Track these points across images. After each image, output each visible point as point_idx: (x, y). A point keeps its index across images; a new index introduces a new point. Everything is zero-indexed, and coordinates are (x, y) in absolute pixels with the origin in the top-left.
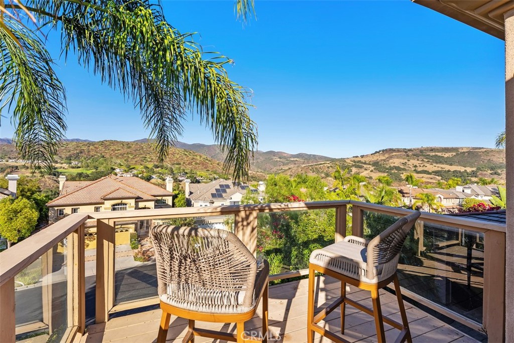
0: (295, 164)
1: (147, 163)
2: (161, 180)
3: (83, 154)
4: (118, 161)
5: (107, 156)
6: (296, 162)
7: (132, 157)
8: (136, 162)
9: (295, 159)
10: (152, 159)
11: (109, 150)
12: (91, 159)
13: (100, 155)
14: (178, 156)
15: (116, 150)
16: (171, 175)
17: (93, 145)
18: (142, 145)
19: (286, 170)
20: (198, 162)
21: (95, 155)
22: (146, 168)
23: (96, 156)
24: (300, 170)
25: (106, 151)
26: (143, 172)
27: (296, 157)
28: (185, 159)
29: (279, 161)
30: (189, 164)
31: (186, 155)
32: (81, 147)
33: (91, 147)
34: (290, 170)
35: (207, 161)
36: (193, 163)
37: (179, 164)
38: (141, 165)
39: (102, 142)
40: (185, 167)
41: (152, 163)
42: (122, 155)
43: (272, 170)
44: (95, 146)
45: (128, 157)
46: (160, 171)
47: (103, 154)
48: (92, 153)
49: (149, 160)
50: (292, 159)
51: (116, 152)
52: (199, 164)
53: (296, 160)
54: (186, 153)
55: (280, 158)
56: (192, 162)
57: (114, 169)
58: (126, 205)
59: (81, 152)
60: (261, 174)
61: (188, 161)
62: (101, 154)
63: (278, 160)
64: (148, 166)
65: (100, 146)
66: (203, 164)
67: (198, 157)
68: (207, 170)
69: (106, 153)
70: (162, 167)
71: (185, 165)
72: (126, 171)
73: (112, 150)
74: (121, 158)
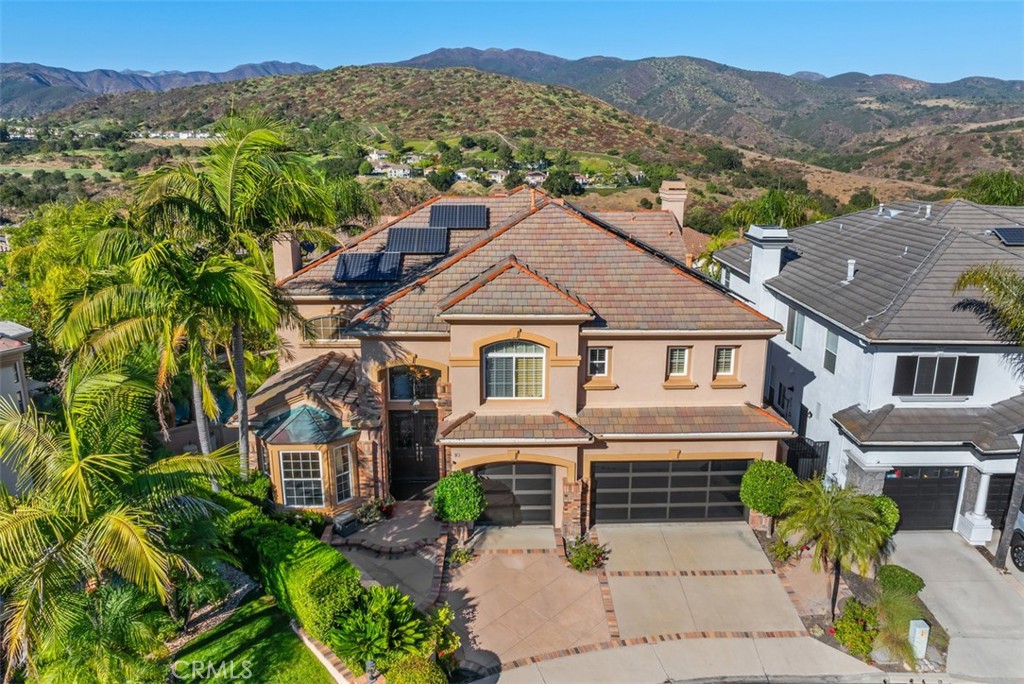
0: (938, 121)
1: (446, 132)
2: (480, 185)
3: (292, 112)
4: (374, 129)
5: (348, 115)
6: (944, 115)
7: (405, 115)
8: (417, 129)
9: (942, 102)
10: (458, 121)
11: (350, 95)
12: (312, 125)
13: (329, 112)
14: (528, 110)
15: (366, 96)
16: (506, 169)
17: (313, 83)
18: (432, 78)
19: (892, 146)
20: (586, 124)
21: (319, 112)
22: (444, 147)
23: (322, 116)
24: (945, 147)
25: (344, 100)
26: (434, 159)
27: (947, 96)
28: (550, 118)
29: (878, 112)
30: (557, 134)
31: (551, 103)
32: (286, 91)
33: (309, 90)
34: (905, 148)
35: (614, 122)
36: (572, 131)
37: (530, 134)
38: (431, 139)
39: (333, 72)
40: (548, 144)
41: (458, 133)
42: (382, 109)
43: (845, 144)
44: (318, 85)
45: (398, 116)
46: (479, 158)
47: (337, 109)
48: (313, 107)
49: (450, 123)
50: (931, 103)
51: (368, 101)
52: (589, 133)
53: (946, 108)
54: (552, 97)
55: (883, 99)
56: (568, 128)
57: (364, 153)
59: (288, 106)
60: (788, 161)
61: (555, 122)
62: (333, 109)
63: (874, 106)
64: (447, 142)
65: (328, 86)
66: (601, 133)
67: (589, 109)
68: (610, 153)
69: (343, 104)
70: (484, 145)
71: (546, 136)
72: (394, 159)
73: (358, 95)
74: (380, 120)
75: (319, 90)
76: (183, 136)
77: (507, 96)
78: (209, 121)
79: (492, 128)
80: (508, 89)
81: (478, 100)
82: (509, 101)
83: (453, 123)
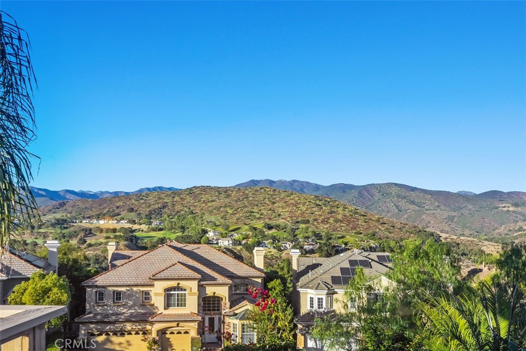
1: (255, 221)
2: (276, 251)
3: (166, 210)
4: (213, 219)
5: (198, 210)
7: (230, 211)
8: (238, 219)
10: (262, 214)
11: (199, 201)
12: (176, 217)
13: (187, 210)
14: (304, 209)
15: (209, 202)
16: (292, 242)
17: (179, 195)
18: (247, 192)
20: (340, 217)
21: (182, 210)
22: (253, 229)
23: (182, 212)
25: (196, 204)
26: (248, 236)
28: (317, 213)
30: (322, 222)
31: (318, 205)
32: (163, 199)
33: (177, 198)
35: (356, 216)
36: (331, 220)
37: (307, 222)
38: (246, 224)
39: (190, 189)
40: (317, 228)
41: (262, 221)
42: (218, 209)
44: (181, 196)
45: (227, 212)
46: (275, 235)
47: (192, 208)
48: (178, 207)
49: (258, 216)
51: (209, 204)
52: (342, 221)
54: (318, 202)
56: (328, 219)
57: (205, 232)
58: (185, 290)
59: (164, 207)
61: (321, 216)
62: (189, 208)
64: (255, 226)
65: (188, 197)
66: (349, 222)
67: (341, 209)
68: (355, 233)
69: (195, 206)
70: (277, 227)
71: (315, 223)
72: (223, 236)
73: (204, 201)
74: (216, 214)
75: (182, 199)
76: (102, 222)
77: (291, 201)
78: (118, 215)
79: (283, 219)
80: (291, 197)
81: (274, 203)
82: (292, 204)
83: (259, 216)
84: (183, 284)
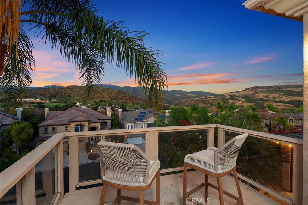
0: (190, 98)
1: (96, 99)
2: (104, 110)
3: (58, 95)
4: (79, 98)
5: (72, 95)
6: (191, 97)
9: (190, 95)
11: (73, 91)
12: (63, 97)
13: (67, 95)
14: (114, 95)
16: (110, 106)
19: (184, 102)
20: (127, 98)
22: (95, 102)
23: (65, 96)
24: (193, 102)
26: (93, 105)
27: (190, 94)
29: (179, 96)
30: (121, 99)
31: (119, 93)
32: (57, 90)
33: (62, 90)
34: (187, 102)
35: (132, 97)
36: (124, 99)
37: (115, 99)
38: (92, 100)
39: (69, 87)
40: (119, 101)
41: (99, 99)
42: (81, 94)
43: (175, 102)
46: (103, 104)
47: (69, 94)
48: (63, 94)
50: (188, 95)
51: (77, 93)
52: (127, 99)
53: (191, 96)
54: (119, 92)
55: (180, 94)
57: (76, 103)
58: (83, 125)
60: (167, 105)
61: (120, 97)
62: (68, 94)
63: (179, 95)
65: (68, 90)
66: (130, 99)
67: (127, 95)
68: (132, 103)
69: (71, 93)
70: (104, 101)
71: (118, 100)
72: (83, 105)
73: (75, 91)
74: (80, 96)
75: (65, 90)
76: (27, 100)
77: (110, 92)
78: (35, 96)
79: (106, 98)
80: (110, 90)
81: (103, 93)
82: (110, 93)
83: (97, 97)
84: (82, 123)
